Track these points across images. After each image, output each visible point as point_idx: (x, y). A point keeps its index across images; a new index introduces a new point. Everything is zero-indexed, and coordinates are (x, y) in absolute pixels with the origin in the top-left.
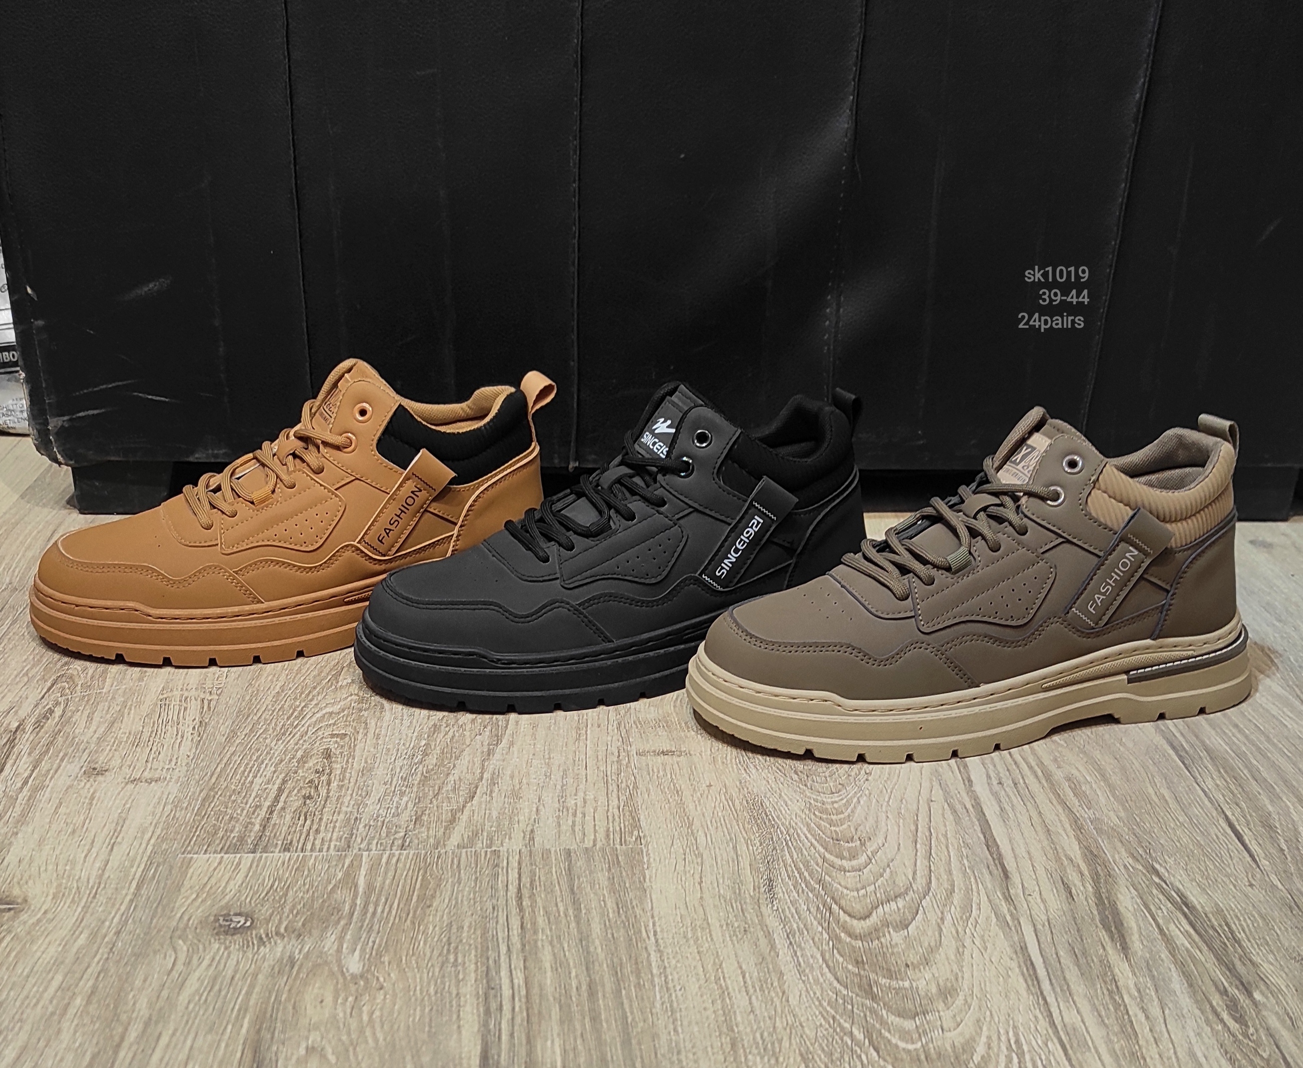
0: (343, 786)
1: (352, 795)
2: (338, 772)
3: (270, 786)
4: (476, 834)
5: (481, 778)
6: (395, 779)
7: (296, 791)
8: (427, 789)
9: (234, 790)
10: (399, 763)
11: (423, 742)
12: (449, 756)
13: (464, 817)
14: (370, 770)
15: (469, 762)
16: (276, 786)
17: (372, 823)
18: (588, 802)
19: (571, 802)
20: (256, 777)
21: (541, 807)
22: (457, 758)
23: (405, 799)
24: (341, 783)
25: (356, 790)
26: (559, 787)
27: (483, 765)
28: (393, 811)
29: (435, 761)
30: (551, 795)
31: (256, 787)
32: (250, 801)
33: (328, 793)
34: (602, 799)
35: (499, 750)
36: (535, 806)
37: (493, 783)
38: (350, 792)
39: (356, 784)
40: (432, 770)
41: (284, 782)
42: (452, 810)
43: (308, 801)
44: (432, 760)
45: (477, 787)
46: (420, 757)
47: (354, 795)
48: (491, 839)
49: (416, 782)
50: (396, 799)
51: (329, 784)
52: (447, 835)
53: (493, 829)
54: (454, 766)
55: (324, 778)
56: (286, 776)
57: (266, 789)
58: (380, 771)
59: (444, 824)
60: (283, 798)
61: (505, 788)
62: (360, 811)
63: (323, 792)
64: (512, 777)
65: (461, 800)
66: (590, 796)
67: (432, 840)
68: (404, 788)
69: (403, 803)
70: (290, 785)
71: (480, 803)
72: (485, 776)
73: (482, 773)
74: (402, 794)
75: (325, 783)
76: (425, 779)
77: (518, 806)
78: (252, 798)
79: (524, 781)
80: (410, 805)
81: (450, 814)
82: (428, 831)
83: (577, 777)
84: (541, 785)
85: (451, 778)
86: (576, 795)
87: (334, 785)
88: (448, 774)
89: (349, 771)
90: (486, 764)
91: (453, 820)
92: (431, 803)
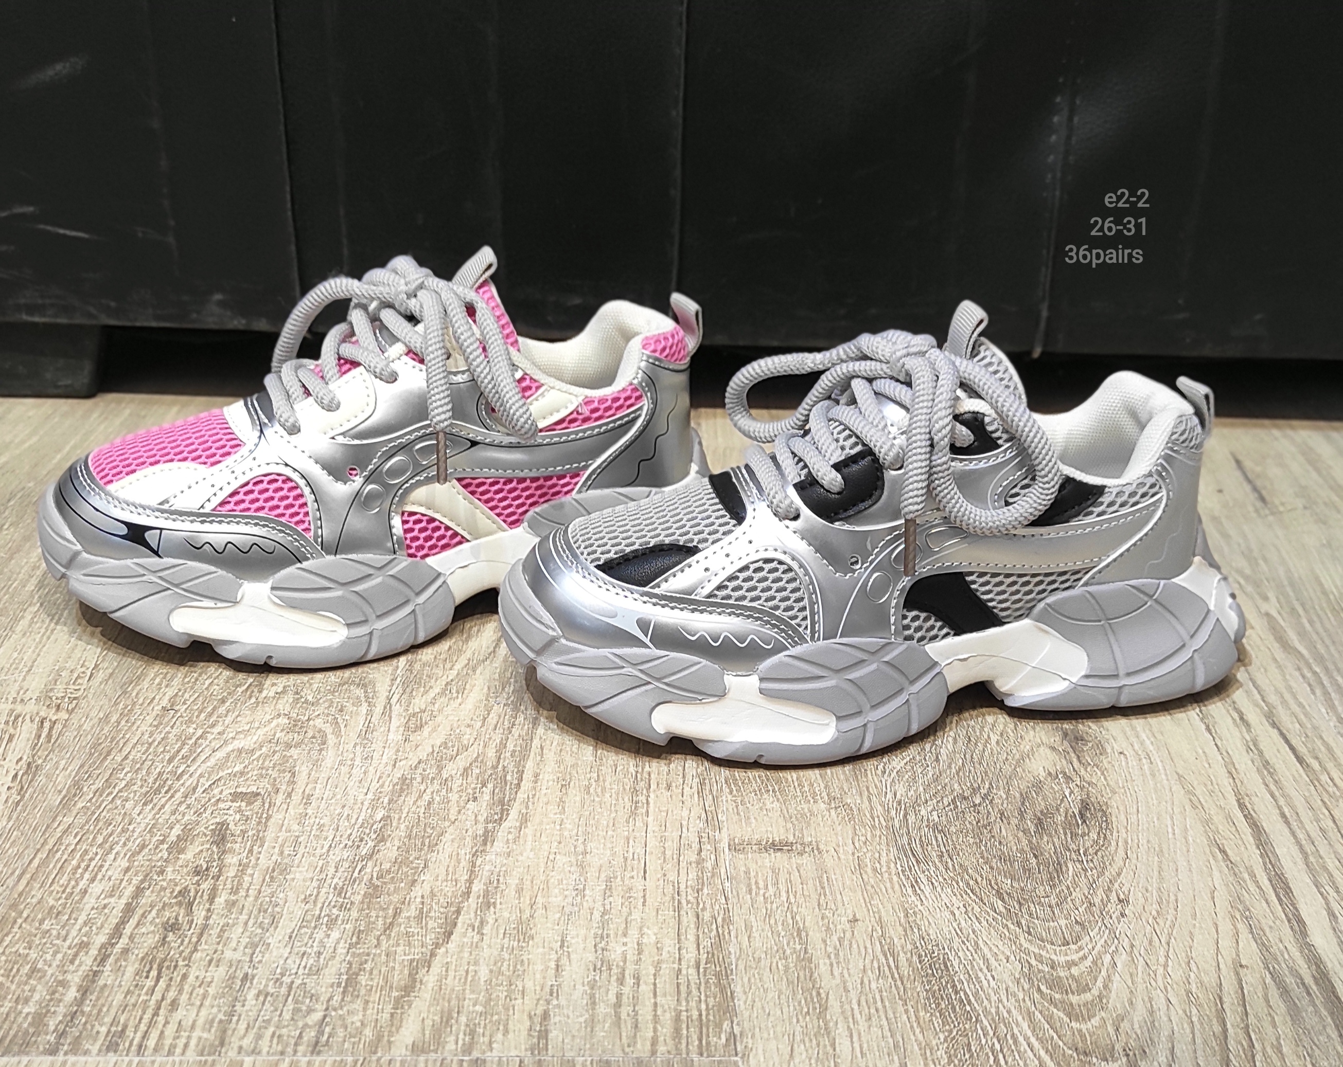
0: (234, 903)
1: (246, 924)
2: (232, 873)
3: (112, 900)
4: (447, 1019)
5: (468, 893)
6: (324, 891)
7: (154, 912)
8: (373, 914)
9: (52, 907)
10: (334, 858)
11: (379, 815)
12: (419, 843)
13: (430, 979)
14: (285, 871)
15: (451, 857)
16: (124, 901)
17: (271, 990)
18: (646, 952)
19: (616, 951)
20: (93, 880)
21: (564, 961)
22: (432, 848)
23: (335, 935)
24: (233, 898)
25: (255, 912)
26: (597, 915)
27: (474, 865)
28: (311, 961)
29: (393, 854)
30: (583, 932)
31: (90, 901)
32: (74, 933)
33: (207, 918)
34: (669, 945)
35: (502, 833)
36: (554, 956)
37: (487, 904)
38: (244, 917)
39: (257, 898)
40: (388, 872)
41: (139, 892)
42: (412, 961)
43: (171, 937)
44: (390, 851)
45: (458, 912)
46: (371, 844)
47: (250, 923)
48: (472, 1033)
49: (358, 898)
50: (319, 935)
51: (211, 900)
52: (396, 1022)
53: (479, 1008)
54: (425, 866)
55: (205, 886)
56: (142, 882)
57: (105, 907)
58: (301, 875)
59: (395, 994)
60: (128, 929)
61: (506, 914)
62: (256, 960)
63: (199, 914)
64: (519, 891)
65: (429, 939)
66: (650, 939)
67: (368, 1032)
68: (335, 911)
69: (330, 943)
70: (148, 897)
71: (462, 947)
72: (475, 888)
73: (470, 882)
74: (332, 922)
75: (206, 897)
76: (374, 891)
77: (525, 958)
78: (77, 927)
79: (540, 900)
80: (341, 950)
81: (406, 972)
82: (365, 1009)
83: (628, 897)
84: (567, 910)
85: (417, 891)
86: (625, 935)
87: (220, 900)
88: (414, 882)
89: (250, 871)
90: (479, 860)
91: (410, 988)
92: (378, 945)
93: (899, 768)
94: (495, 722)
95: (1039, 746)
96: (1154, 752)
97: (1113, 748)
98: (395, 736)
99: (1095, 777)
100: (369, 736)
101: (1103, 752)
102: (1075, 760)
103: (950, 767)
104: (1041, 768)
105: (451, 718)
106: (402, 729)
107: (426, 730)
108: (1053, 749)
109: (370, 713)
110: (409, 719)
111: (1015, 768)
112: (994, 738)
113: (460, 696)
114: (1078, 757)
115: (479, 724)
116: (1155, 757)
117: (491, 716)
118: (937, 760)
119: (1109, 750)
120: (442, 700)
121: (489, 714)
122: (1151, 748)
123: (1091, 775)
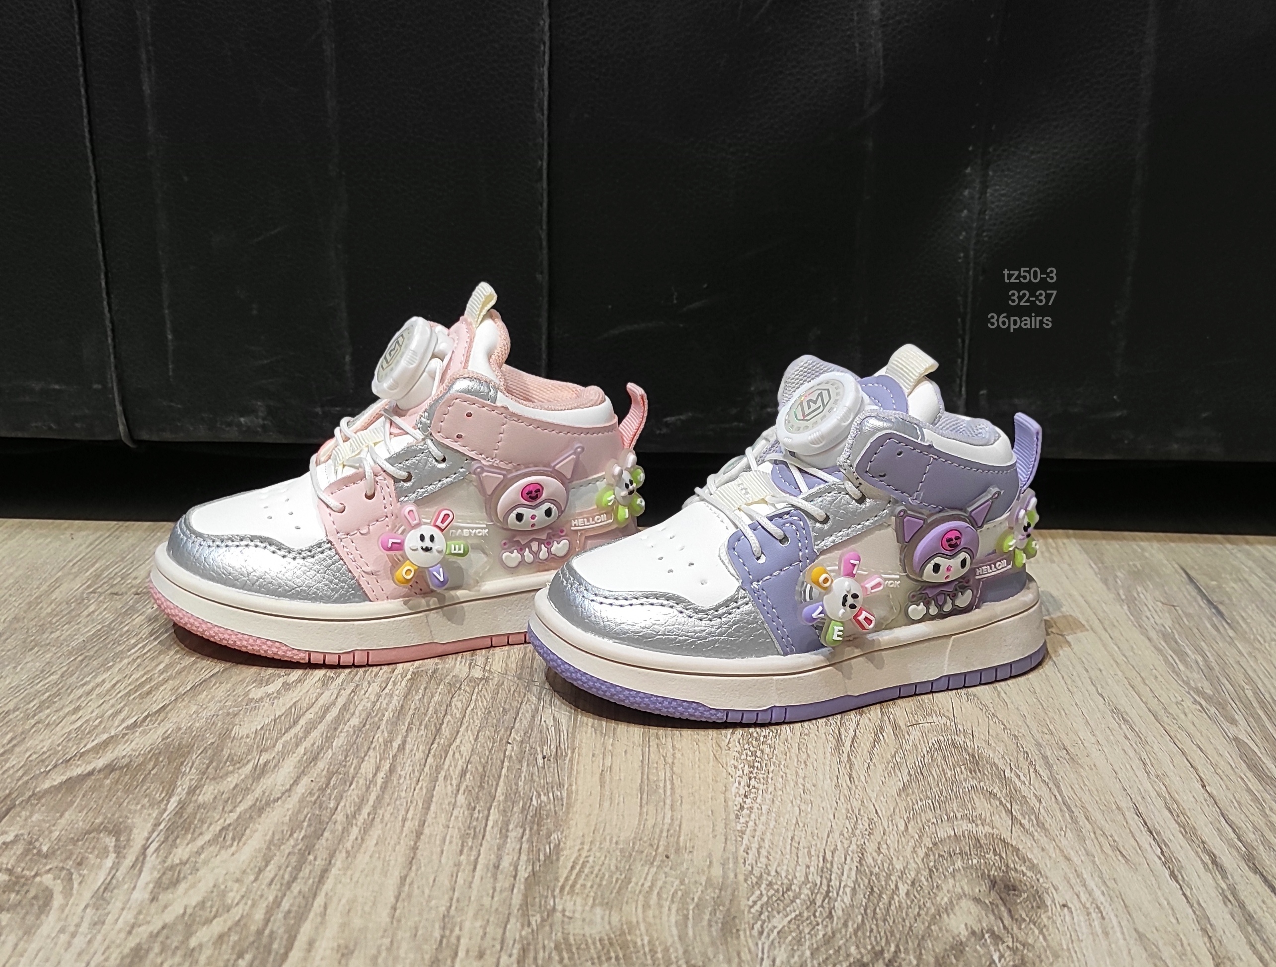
93: (780, 927)
94: (271, 875)
95: (959, 898)
96: (1107, 905)
97: (1053, 901)
98: (141, 894)
99: (1033, 936)
100: (107, 895)
101: (1042, 905)
102: (1005, 915)
103: (845, 925)
104: (963, 926)
105: (216, 871)
106: (151, 886)
107: (183, 886)
108: (977, 900)
109: (116, 866)
110: (164, 873)
111: (929, 927)
112: (903, 889)
113: (235, 844)
114: (1010, 911)
115: (252, 878)
116: (1107, 909)
117: (269, 868)
118: (830, 916)
119: (1049, 902)
120: (211, 849)
121: (266, 866)
122: (1102, 899)
123: (1027, 934)
